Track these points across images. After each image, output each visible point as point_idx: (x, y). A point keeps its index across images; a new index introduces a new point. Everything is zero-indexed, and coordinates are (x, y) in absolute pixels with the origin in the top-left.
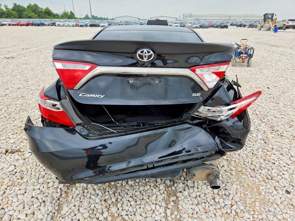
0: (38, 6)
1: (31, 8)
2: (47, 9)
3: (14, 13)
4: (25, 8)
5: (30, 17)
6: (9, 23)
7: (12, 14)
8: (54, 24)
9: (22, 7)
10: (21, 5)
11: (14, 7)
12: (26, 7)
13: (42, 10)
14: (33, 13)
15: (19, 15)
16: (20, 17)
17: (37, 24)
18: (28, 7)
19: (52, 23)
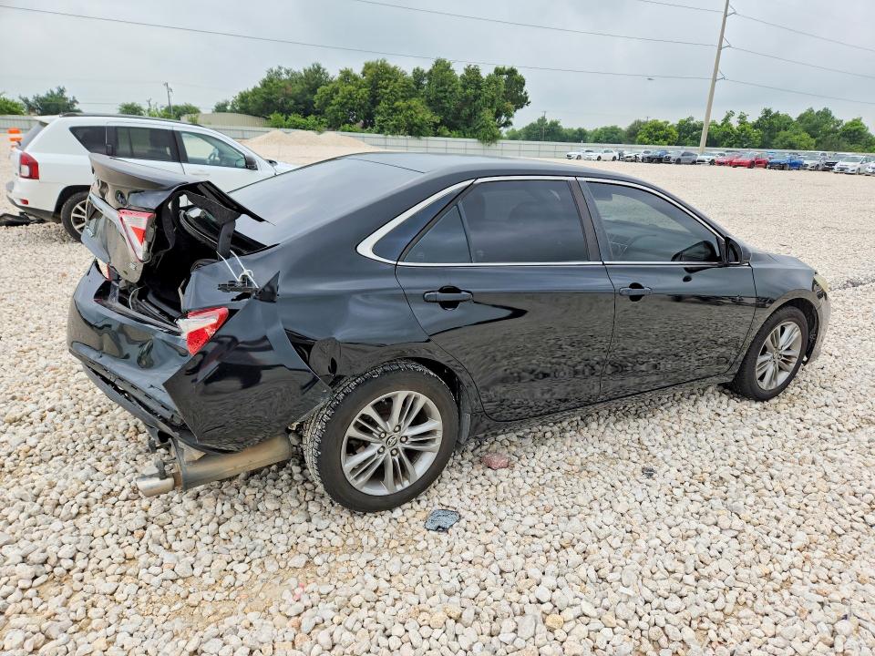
0: (833, 114)
1: (809, 121)
2: (856, 122)
3: (754, 133)
4: (790, 122)
5: (792, 146)
6: (712, 158)
7: (748, 137)
8: (828, 167)
9: (786, 117)
10: (782, 113)
11: (761, 119)
12: (794, 117)
13: (838, 126)
14: (805, 135)
15: (767, 138)
16: (765, 145)
17: (779, 163)
18: (801, 118)
19: (827, 164)
